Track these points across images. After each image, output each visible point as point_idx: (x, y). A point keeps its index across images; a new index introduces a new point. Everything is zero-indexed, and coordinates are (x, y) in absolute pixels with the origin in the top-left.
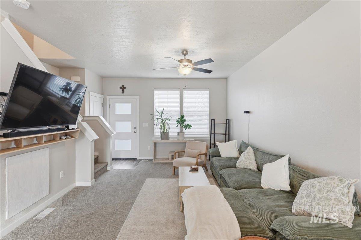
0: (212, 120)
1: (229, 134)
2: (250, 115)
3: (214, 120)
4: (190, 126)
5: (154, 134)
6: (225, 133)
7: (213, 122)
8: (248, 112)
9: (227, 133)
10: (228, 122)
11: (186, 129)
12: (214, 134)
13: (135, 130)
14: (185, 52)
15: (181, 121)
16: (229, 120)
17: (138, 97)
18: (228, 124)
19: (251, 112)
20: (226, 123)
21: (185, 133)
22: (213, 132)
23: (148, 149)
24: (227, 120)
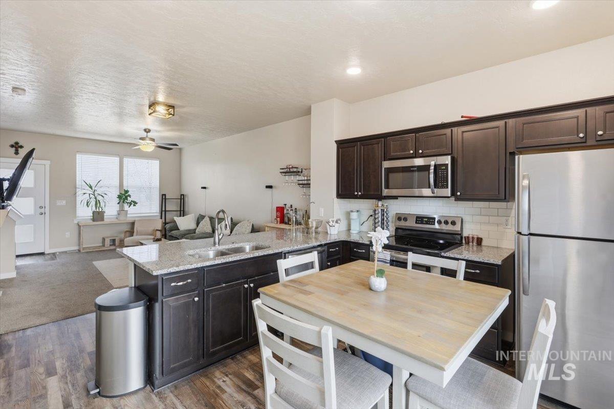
0: (163, 195)
1: (183, 211)
2: (207, 190)
3: (165, 195)
4: (135, 203)
5: (77, 216)
6: (179, 210)
7: (164, 198)
8: (204, 188)
9: (182, 209)
10: (182, 198)
11: (129, 207)
12: (165, 211)
13: (42, 210)
14: (147, 131)
15: (123, 197)
16: (183, 195)
17: (48, 163)
18: (182, 200)
19: (208, 188)
20: (181, 199)
21: (129, 212)
22: (164, 209)
23: (67, 237)
24: (181, 195)
